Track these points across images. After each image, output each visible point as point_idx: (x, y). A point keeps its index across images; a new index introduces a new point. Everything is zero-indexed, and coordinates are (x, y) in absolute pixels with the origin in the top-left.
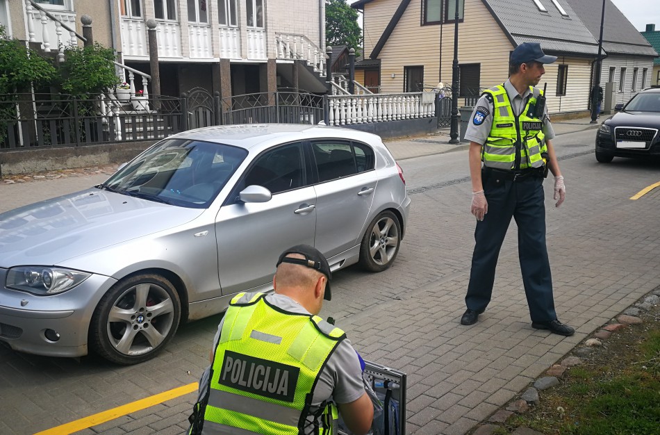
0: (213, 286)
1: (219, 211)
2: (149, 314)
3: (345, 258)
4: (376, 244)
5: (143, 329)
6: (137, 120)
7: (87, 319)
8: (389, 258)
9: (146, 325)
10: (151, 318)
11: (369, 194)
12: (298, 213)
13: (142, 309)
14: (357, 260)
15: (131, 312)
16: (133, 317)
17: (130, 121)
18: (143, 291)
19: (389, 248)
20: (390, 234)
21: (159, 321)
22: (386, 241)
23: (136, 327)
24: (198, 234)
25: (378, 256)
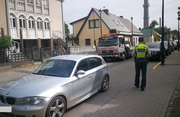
0: (72, 99)
1: (72, 78)
2: (59, 108)
3: (99, 88)
4: (104, 84)
6: (16, 56)
7: (45, 111)
8: (107, 87)
9: (58, 111)
10: (59, 109)
11: (102, 71)
12: (89, 77)
13: (57, 107)
14: (101, 89)
15: (55, 108)
16: (55, 109)
18: (57, 101)
19: (107, 85)
20: (107, 81)
21: (61, 110)
22: (106, 83)
23: (56, 112)
24: (69, 84)
25: (105, 87)
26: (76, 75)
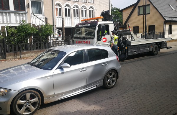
0: (52, 93)
1: (55, 71)
2: (31, 102)
3: (98, 84)
4: (109, 80)
5: (28, 106)
8: (113, 84)
9: (29, 105)
10: (31, 103)
11: (106, 65)
12: (81, 71)
13: (28, 101)
14: (102, 85)
16: (25, 103)
17: (55, 43)
18: (28, 95)
19: (113, 81)
20: (114, 77)
21: (34, 104)
22: (112, 79)
23: (26, 106)
24: (47, 78)
25: (109, 84)
26: (60, 68)
